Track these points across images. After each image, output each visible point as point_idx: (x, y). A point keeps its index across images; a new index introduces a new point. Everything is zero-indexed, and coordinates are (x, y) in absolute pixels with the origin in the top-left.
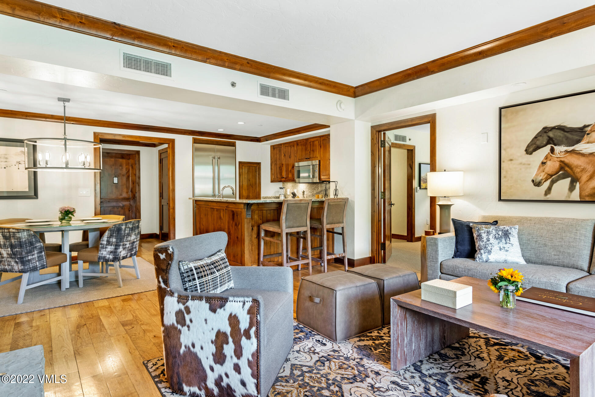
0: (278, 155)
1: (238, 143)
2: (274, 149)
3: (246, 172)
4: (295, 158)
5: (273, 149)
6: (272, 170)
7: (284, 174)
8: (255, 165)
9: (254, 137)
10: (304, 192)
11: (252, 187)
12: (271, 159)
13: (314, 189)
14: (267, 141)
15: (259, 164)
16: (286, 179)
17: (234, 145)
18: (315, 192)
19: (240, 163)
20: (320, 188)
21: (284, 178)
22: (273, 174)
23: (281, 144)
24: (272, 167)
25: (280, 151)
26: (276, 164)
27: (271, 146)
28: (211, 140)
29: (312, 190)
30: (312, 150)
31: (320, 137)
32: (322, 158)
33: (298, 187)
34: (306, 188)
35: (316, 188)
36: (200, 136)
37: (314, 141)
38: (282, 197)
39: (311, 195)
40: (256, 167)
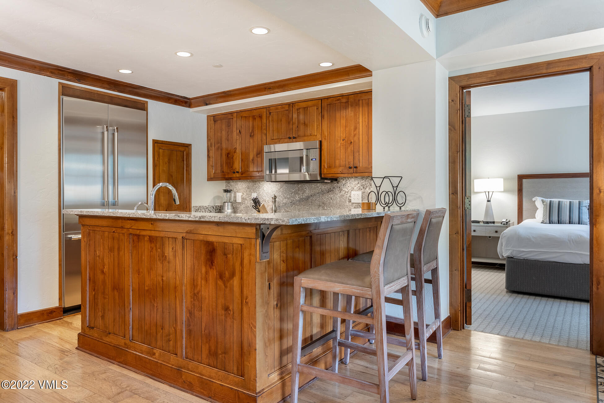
0: (224, 133)
1: (152, 104)
2: (215, 121)
3: (166, 160)
4: (265, 138)
5: (212, 122)
6: (211, 159)
7: (238, 165)
8: (182, 149)
9: (181, 97)
10: (275, 197)
12: (209, 140)
13: (296, 193)
14: (207, 105)
15: (187, 147)
16: (242, 174)
17: (143, 107)
18: (297, 198)
19: (155, 142)
20: (307, 192)
21: (238, 172)
22: (213, 166)
23: (231, 113)
24: (211, 154)
25: (229, 125)
26: (220, 149)
27: (208, 116)
28: (99, 93)
29: (292, 194)
30: (303, 122)
31: (322, 99)
32: (326, 136)
33: (261, 189)
34: (277, 191)
35: (299, 192)
36: (76, 80)
37: (307, 108)
38: (228, 206)
39: (288, 202)
40: (184, 152)
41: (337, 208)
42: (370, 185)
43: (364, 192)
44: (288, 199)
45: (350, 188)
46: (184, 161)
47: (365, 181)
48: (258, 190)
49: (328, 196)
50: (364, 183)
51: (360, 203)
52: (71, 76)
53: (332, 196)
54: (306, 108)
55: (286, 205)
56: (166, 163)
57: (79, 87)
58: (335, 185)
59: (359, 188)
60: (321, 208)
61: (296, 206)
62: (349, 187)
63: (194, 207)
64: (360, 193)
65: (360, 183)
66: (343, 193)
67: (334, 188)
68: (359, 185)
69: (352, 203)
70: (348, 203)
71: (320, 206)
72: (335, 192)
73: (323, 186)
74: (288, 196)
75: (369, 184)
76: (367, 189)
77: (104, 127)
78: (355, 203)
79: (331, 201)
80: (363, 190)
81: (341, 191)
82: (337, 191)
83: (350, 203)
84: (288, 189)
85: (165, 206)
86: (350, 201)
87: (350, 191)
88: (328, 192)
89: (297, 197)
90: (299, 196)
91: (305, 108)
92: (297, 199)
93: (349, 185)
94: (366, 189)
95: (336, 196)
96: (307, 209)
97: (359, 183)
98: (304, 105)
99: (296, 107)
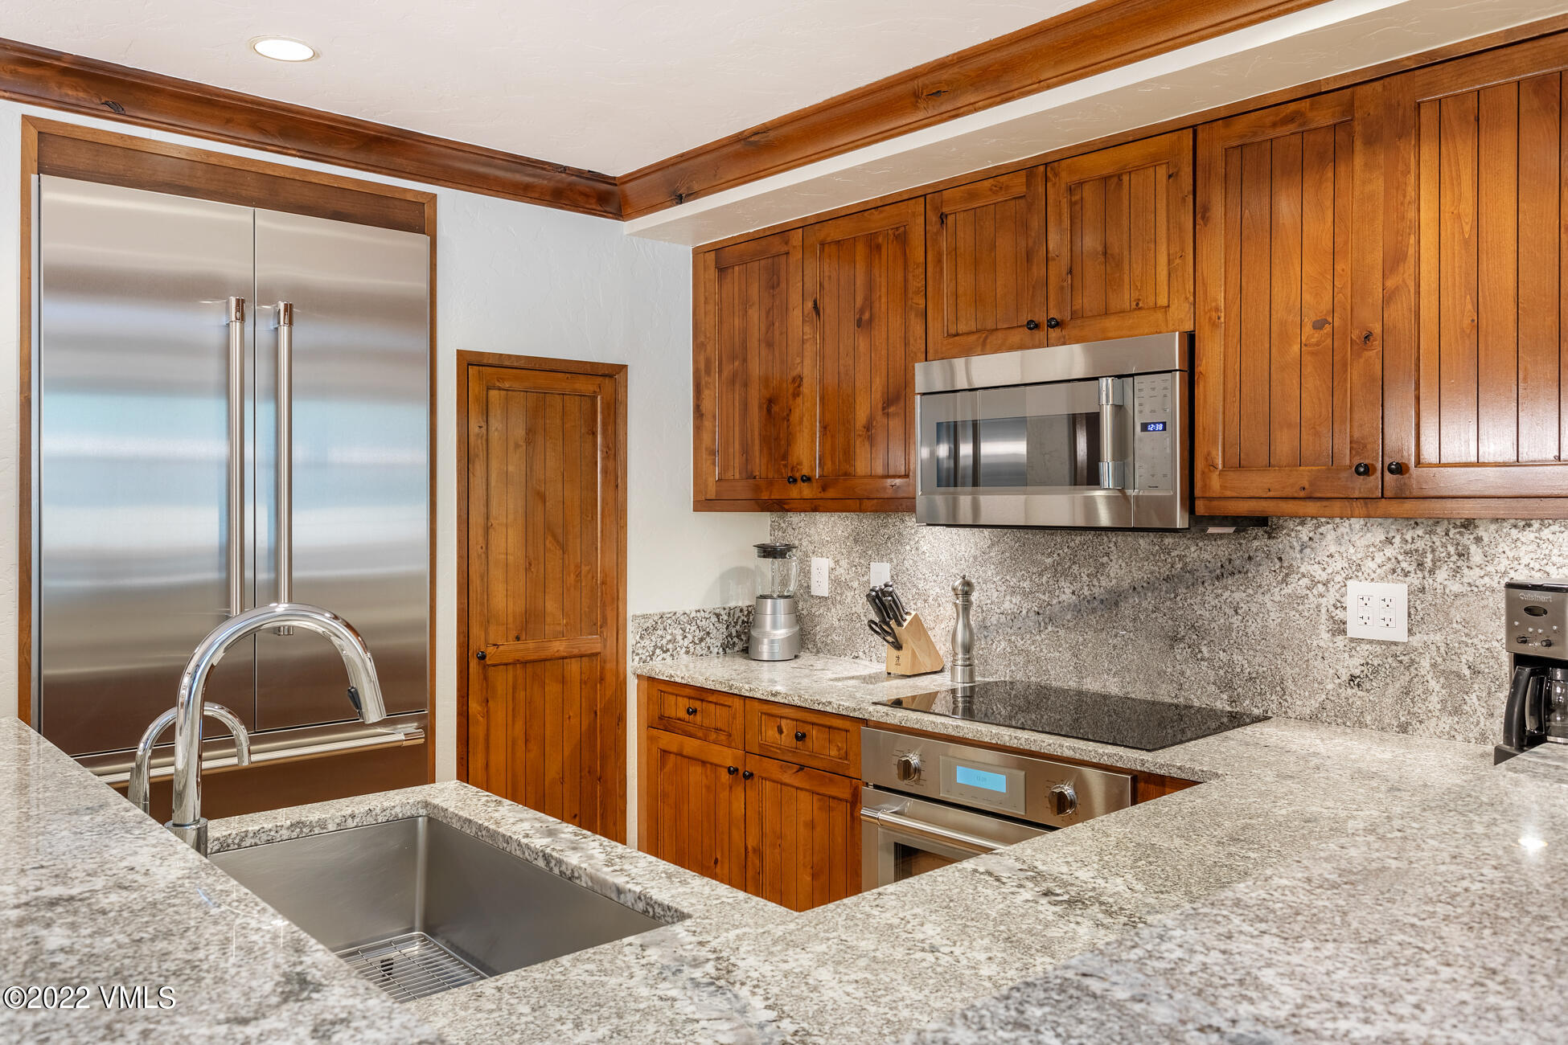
0: (754, 314)
2: (722, 270)
3: (519, 432)
4: (917, 328)
5: (712, 273)
6: (707, 424)
7: (808, 452)
8: (585, 386)
9: (579, 173)
10: (966, 589)
11: (564, 549)
12: (698, 346)
13: (1059, 571)
14: (680, 199)
15: (611, 376)
16: (824, 489)
17: (415, 219)
18: (1067, 597)
19: (468, 362)
20: (1114, 569)
21: (807, 479)
22: (713, 453)
23: (782, 233)
24: (707, 405)
25: (773, 283)
26: (738, 380)
27: (697, 252)
28: (213, 160)
29: (1040, 575)
30: (1100, 249)
31: (1195, 128)
32: (1217, 310)
33: (908, 548)
34: (975, 558)
35: (1076, 567)
36: (106, 108)
37: (1120, 177)
38: (774, 613)
39: (1024, 612)
40: (593, 399)
41: (1270, 656)
42: (1460, 555)
43: (1423, 590)
44: (1025, 594)
45: (1339, 564)
46: (594, 434)
47: (1431, 533)
48: (898, 552)
49: (1217, 596)
50: (1420, 544)
51: (1395, 644)
52: (75, 88)
53: (1238, 596)
54: (1115, 179)
55: (1018, 624)
56: (517, 446)
57: (122, 136)
58: (1256, 543)
59: (1389, 566)
60: (1181, 651)
61: (1062, 633)
62: (1331, 556)
63: (635, 617)
64: (1398, 592)
65: (1397, 540)
66: (1297, 585)
67: (1250, 558)
68: (1390, 552)
69: (1352, 640)
70: (1326, 636)
71: (1175, 639)
72: (1258, 579)
73: (1193, 549)
74: (1026, 584)
75: (1452, 549)
76: (1442, 575)
77: (228, 303)
78: (1371, 642)
79: (1236, 621)
80: (1415, 580)
81: (1287, 575)
82: (1266, 574)
83: (1340, 641)
84: (1024, 552)
85: (510, 620)
86: (1339, 628)
87: (1338, 578)
88: (1218, 578)
89: (1066, 590)
90: (1077, 586)
91: (1105, 179)
92: (1063, 597)
93: (1333, 549)
94: (1432, 572)
95: (1259, 598)
96: (1115, 647)
97: (1389, 541)
98: (1103, 163)
99: (1066, 178)
